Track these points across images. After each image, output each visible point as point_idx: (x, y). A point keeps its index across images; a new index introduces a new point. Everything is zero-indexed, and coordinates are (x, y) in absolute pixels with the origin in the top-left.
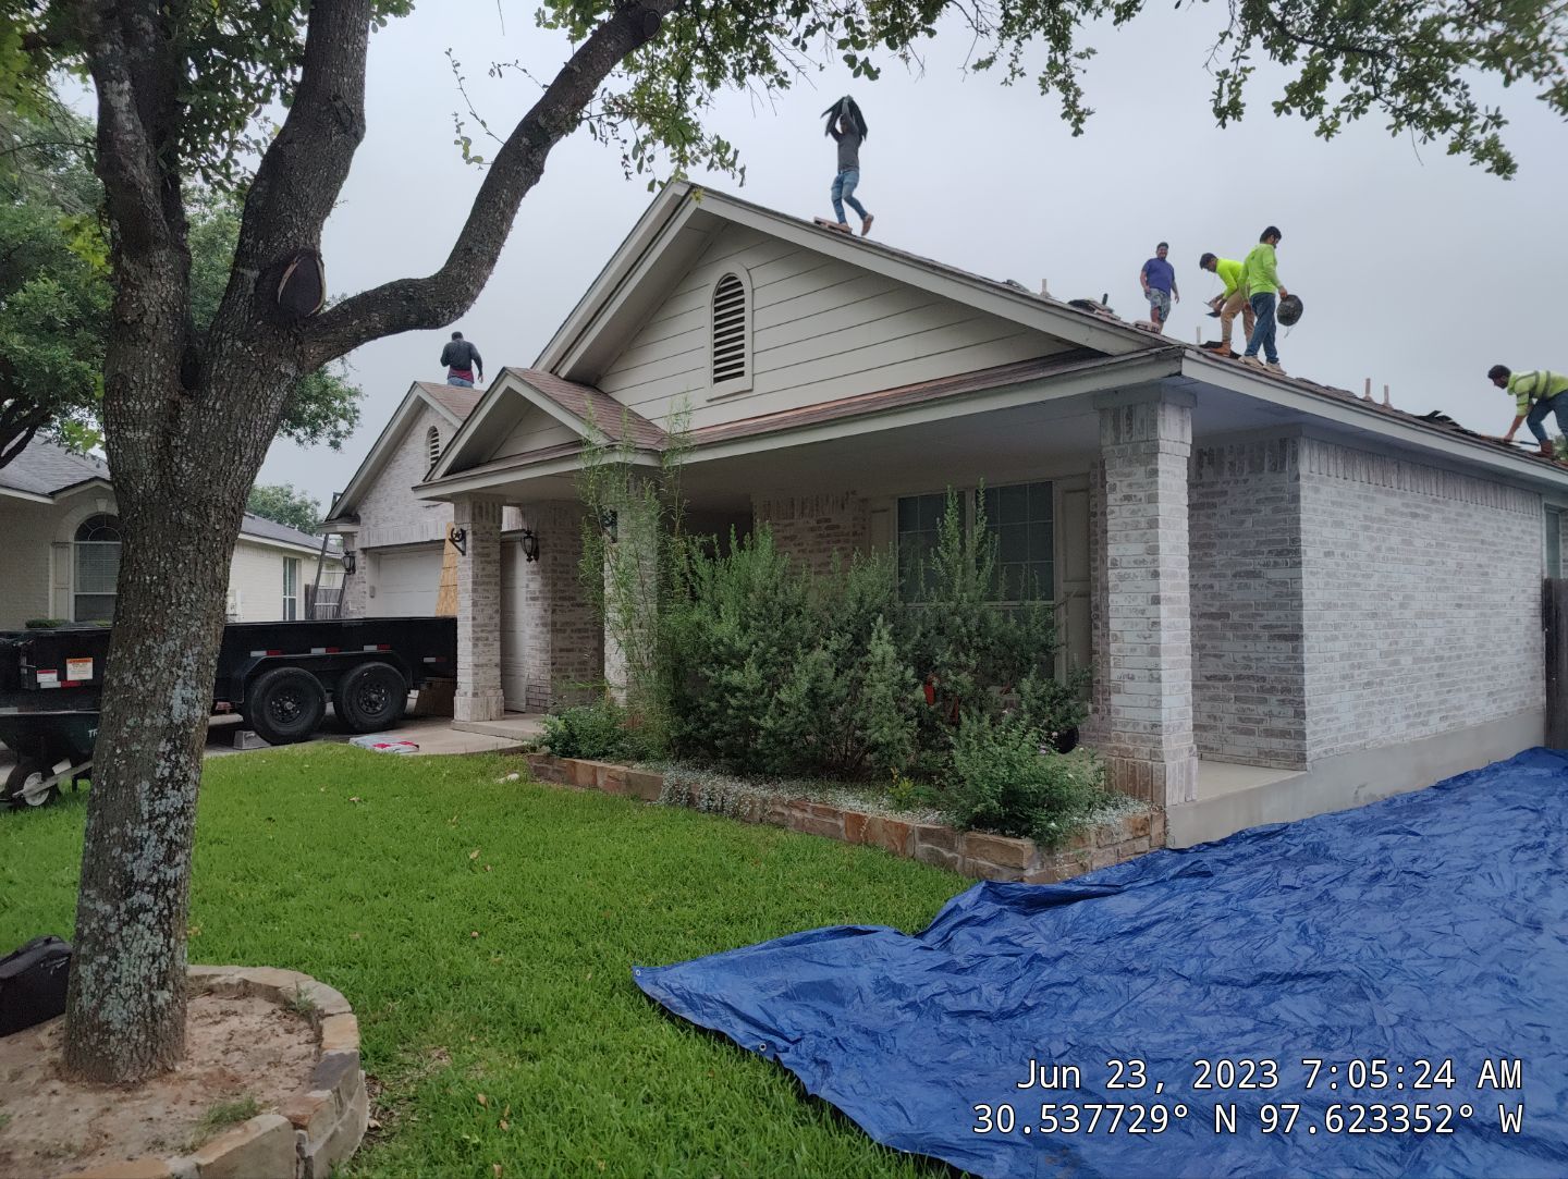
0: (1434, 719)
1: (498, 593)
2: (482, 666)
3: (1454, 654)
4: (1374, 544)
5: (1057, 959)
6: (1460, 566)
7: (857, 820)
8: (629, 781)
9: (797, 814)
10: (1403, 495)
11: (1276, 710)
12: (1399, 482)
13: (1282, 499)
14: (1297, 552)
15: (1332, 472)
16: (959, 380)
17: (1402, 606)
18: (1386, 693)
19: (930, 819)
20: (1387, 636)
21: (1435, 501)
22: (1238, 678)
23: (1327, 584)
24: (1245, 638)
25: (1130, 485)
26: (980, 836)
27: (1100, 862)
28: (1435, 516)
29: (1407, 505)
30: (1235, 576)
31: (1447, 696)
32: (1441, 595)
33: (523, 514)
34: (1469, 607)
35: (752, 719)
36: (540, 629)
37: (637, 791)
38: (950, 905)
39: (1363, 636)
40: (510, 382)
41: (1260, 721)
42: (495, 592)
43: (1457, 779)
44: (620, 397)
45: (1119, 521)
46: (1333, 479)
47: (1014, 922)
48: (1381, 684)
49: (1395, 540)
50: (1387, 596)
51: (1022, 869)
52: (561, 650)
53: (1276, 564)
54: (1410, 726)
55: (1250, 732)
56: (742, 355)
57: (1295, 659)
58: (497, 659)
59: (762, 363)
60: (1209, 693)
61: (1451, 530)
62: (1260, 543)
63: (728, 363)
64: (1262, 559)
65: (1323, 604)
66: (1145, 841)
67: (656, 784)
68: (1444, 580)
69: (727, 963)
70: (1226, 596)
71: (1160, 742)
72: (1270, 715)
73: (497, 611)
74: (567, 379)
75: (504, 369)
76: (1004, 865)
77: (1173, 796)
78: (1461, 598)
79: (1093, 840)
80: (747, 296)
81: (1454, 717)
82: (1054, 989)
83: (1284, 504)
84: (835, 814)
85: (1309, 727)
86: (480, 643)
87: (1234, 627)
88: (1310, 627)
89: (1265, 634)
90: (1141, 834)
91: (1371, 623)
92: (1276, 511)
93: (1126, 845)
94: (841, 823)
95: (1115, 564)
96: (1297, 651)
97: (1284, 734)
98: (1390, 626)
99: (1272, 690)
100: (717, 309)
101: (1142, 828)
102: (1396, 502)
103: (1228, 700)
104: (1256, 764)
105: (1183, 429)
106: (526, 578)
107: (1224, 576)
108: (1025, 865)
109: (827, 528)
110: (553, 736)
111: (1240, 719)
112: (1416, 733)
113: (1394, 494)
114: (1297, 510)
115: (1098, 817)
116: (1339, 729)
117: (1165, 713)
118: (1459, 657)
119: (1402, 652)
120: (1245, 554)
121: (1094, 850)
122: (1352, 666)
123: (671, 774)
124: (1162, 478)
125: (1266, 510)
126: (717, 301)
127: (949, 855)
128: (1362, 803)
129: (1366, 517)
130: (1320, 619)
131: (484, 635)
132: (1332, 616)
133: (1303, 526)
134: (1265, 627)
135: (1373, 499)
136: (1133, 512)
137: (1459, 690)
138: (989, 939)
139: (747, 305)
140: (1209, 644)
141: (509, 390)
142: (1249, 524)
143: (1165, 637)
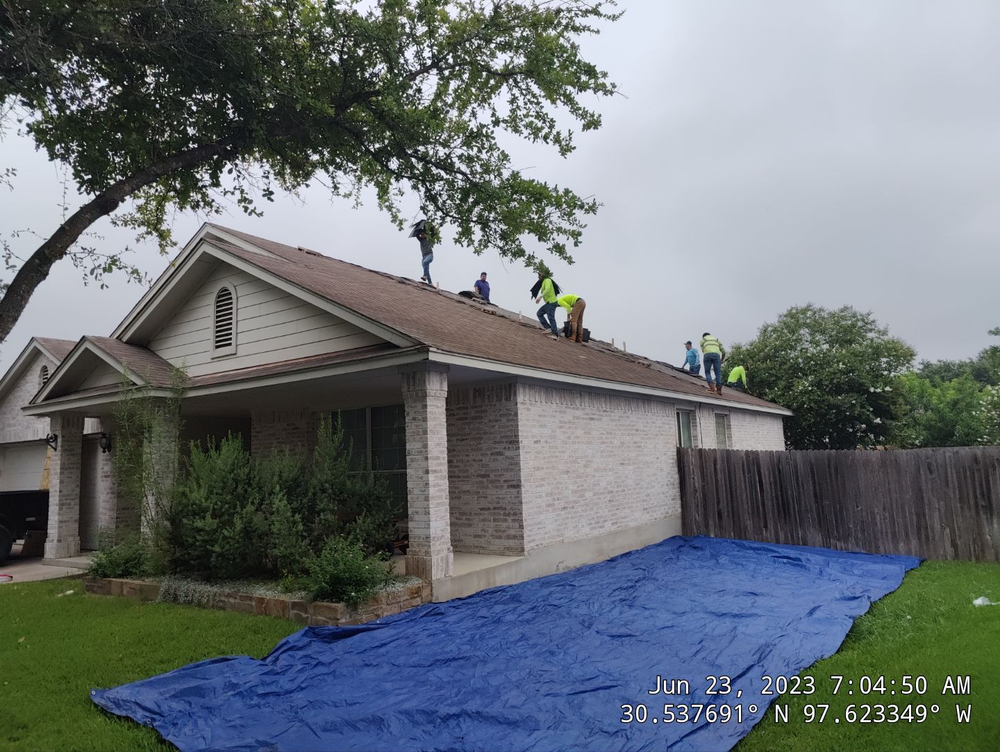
0: (608, 525)
1: (79, 474)
2: (65, 522)
3: (620, 489)
4: (566, 435)
5: (330, 663)
6: (623, 443)
7: (261, 600)
8: (141, 590)
9: (232, 600)
10: (583, 409)
11: (511, 525)
12: (581, 403)
13: (510, 414)
14: (518, 442)
15: (537, 399)
16: (338, 355)
17: (585, 466)
18: (576, 512)
19: (298, 596)
20: (576, 482)
21: (605, 411)
22: (495, 508)
23: (536, 457)
24: (497, 487)
25: (415, 412)
26: (320, 603)
27: (388, 612)
28: (604, 419)
29: (587, 414)
30: (491, 454)
31: (616, 512)
32: (610, 459)
33: (102, 423)
34: (629, 464)
35: (208, 547)
36: (110, 495)
37: (145, 596)
38: (284, 640)
39: (560, 483)
40: (87, 345)
41: (504, 531)
42: (76, 474)
43: (623, 556)
44: (159, 353)
45: (411, 431)
46: (539, 403)
47: (316, 647)
48: (573, 507)
49: (580, 432)
50: (575, 462)
51: (338, 619)
52: (123, 509)
53: (509, 448)
54: (591, 529)
55: (500, 537)
56: (231, 334)
57: (518, 497)
58: (77, 517)
59: (242, 338)
60: (482, 517)
61: (616, 425)
62: (502, 437)
63: (223, 337)
64: (503, 446)
65: (534, 468)
66: (419, 599)
67: (156, 589)
68: (612, 451)
69: (146, 683)
70: (488, 465)
71: (430, 546)
72: (509, 528)
73: (77, 486)
74: (127, 343)
75: (84, 337)
76: (330, 618)
77: (437, 574)
78: (623, 460)
79: (384, 600)
80: (234, 301)
81: (621, 522)
82: (319, 677)
83: (511, 418)
84: (251, 599)
85: (526, 533)
86: (64, 507)
87: (492, 482)
88: (526, 480)
89: (505, 485)
90: (416, 595)
91: (566, 476)
92: (508, 420)
93: (406, 602)
94: (254, 603)
95: (409, 454)
96: (519, 493)
97: (515, 537)
98: (578, 477)
99: (509, 515)
100: (218, 307)
101: (417, 592)
102: (579, 413)
103: (490, 521)
104: (502, 554)
105: (441, 384)
106: (103, 464)
107: (487, 454)
108: (339, 617)
109: (293, 429)
110: (98, 565)
111: (496, 531)
112: (596, 533)
113: (578, 409)
114: (517, 420)
115: (389, 589)
116: (546, 533)
117: (432, 530)
118: (623, 491)
119: (585, 490)
120: (496, 443)
121: (384, 606)
122: (554, 499)
123: (165, 583)
124: (429, 409)
125: (504, 420)
126: (218, 302)
127: (304, 615)
128: (561, 571)
129: (560, 422)
130: (532, 476)
131: (68, 502)
132: (539, 474)
133: (520, 428)
134: (505, 481)
135: (565, 412)
136: (417, 426)
137: (624, 508)
138: (299, 657)
139: (234, 306)
140: (481, 491)
141: (87, 349)
142: (497, 427)
143: (432, 491)
